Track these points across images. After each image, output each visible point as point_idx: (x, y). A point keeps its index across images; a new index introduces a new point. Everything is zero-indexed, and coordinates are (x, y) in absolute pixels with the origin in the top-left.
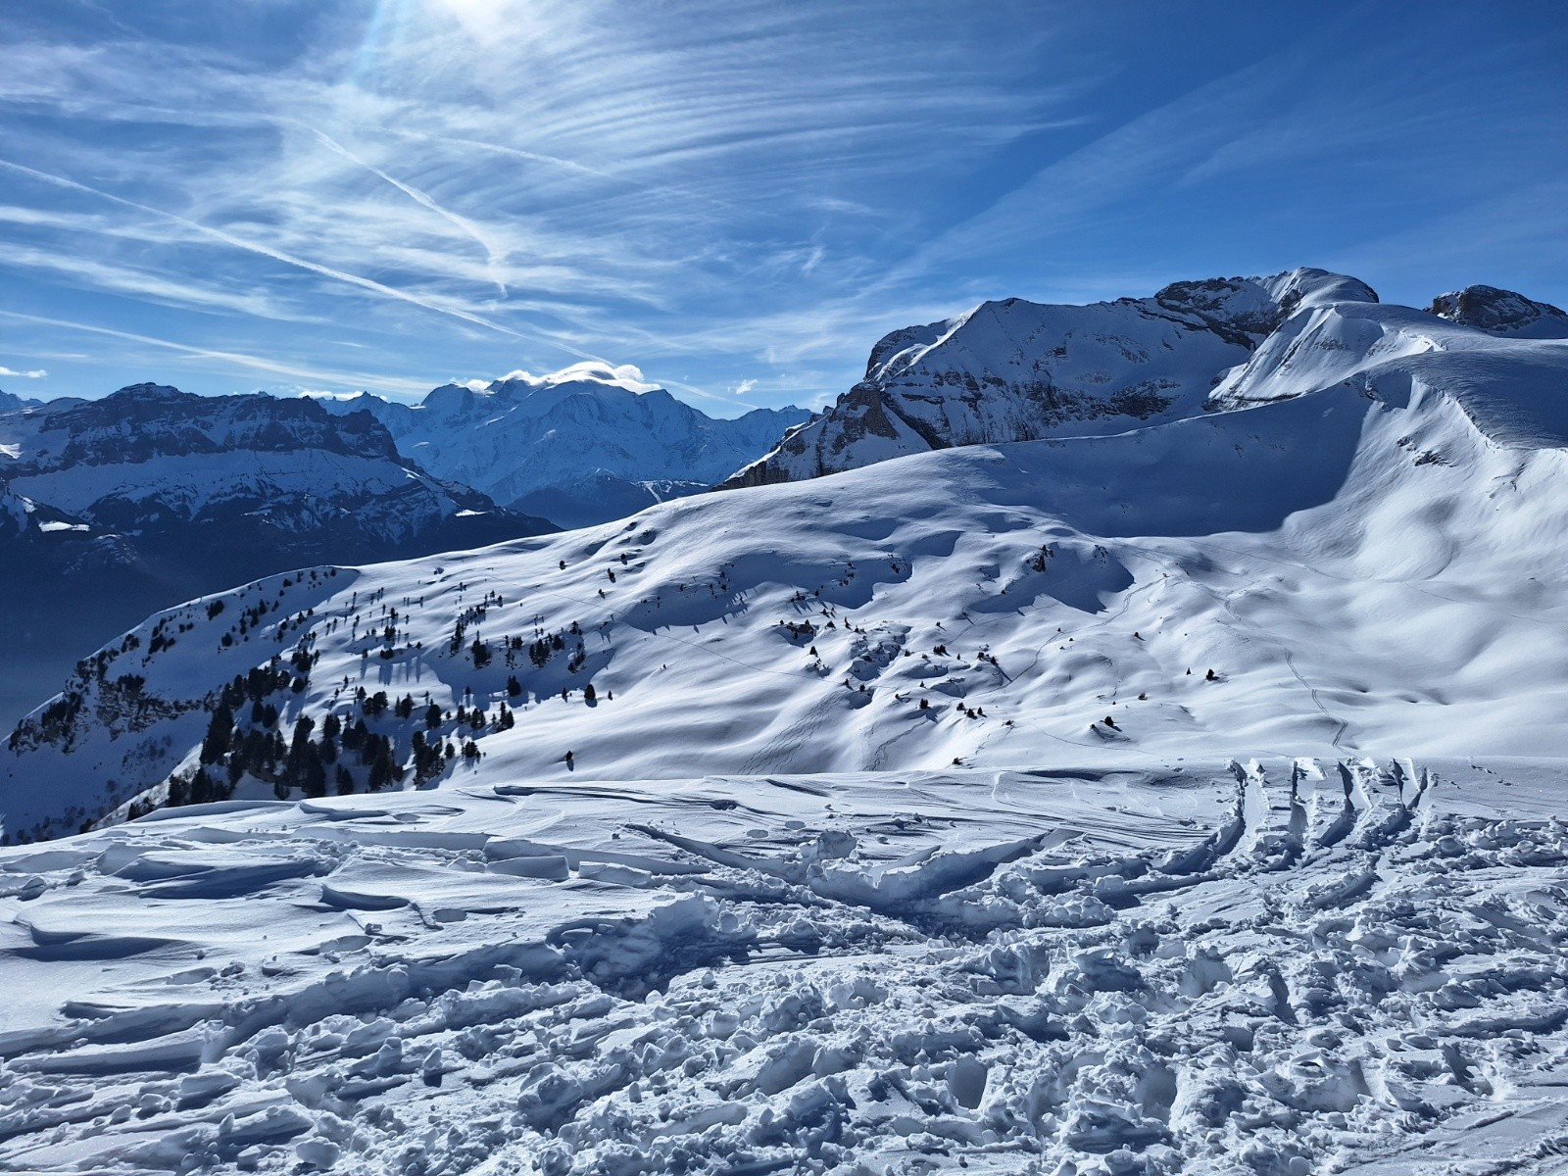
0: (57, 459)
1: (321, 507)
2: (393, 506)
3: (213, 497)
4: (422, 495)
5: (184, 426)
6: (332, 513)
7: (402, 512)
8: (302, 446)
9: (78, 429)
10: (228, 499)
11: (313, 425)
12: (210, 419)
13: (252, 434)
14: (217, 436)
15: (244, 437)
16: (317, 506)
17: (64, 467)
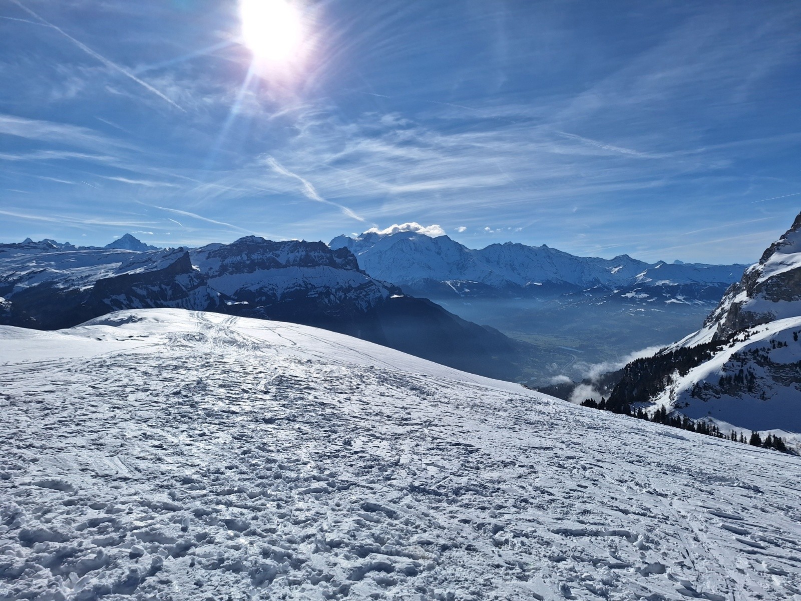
0: (216, 271)
1: (338, 293)
2: (361, 293)
3: (285, 289)
4: (373, 287)
5: (268, 256)
6: (343, 297)
7: (365, 296)
8: (319, 265)
9: (224, 258)
10: (292, 290)
11: (323, 254)
12: (278, 252)
13: (298, 259)
14: (282, 260)
15: (295, 260)
16: (336, 293)
17: (220, 275)
